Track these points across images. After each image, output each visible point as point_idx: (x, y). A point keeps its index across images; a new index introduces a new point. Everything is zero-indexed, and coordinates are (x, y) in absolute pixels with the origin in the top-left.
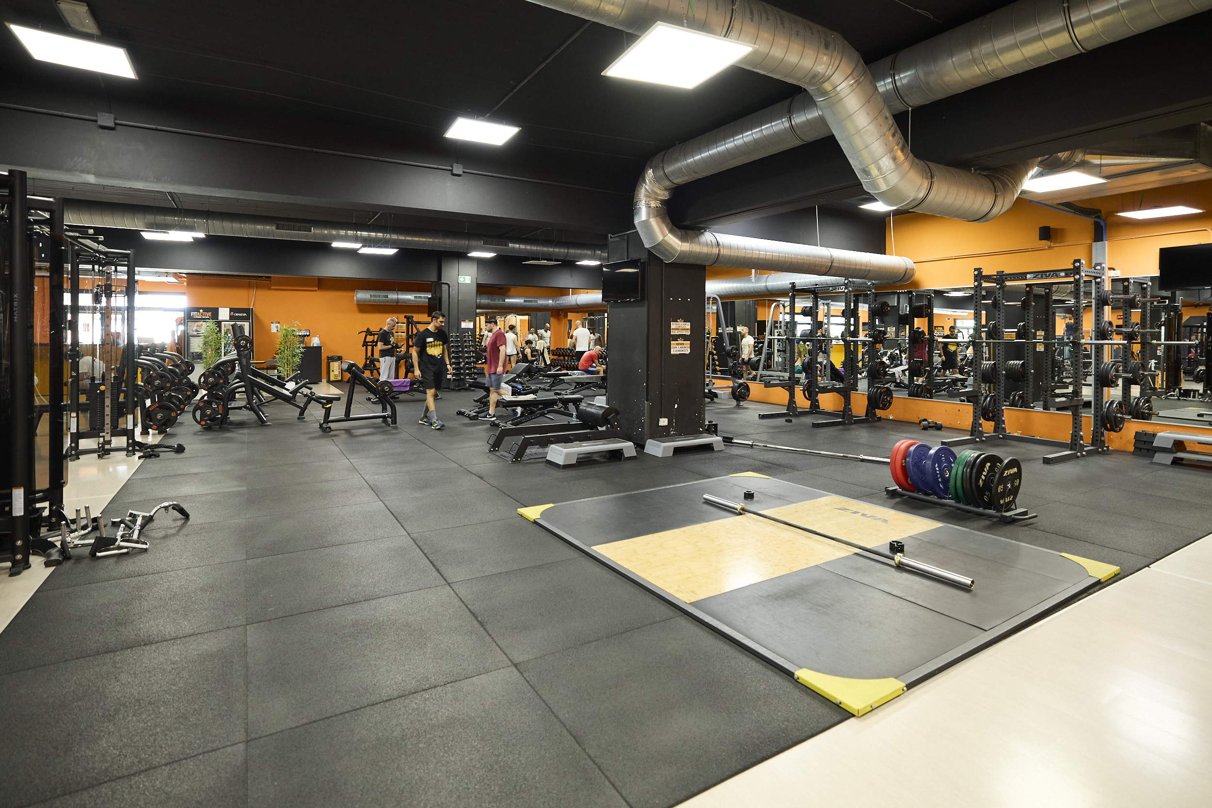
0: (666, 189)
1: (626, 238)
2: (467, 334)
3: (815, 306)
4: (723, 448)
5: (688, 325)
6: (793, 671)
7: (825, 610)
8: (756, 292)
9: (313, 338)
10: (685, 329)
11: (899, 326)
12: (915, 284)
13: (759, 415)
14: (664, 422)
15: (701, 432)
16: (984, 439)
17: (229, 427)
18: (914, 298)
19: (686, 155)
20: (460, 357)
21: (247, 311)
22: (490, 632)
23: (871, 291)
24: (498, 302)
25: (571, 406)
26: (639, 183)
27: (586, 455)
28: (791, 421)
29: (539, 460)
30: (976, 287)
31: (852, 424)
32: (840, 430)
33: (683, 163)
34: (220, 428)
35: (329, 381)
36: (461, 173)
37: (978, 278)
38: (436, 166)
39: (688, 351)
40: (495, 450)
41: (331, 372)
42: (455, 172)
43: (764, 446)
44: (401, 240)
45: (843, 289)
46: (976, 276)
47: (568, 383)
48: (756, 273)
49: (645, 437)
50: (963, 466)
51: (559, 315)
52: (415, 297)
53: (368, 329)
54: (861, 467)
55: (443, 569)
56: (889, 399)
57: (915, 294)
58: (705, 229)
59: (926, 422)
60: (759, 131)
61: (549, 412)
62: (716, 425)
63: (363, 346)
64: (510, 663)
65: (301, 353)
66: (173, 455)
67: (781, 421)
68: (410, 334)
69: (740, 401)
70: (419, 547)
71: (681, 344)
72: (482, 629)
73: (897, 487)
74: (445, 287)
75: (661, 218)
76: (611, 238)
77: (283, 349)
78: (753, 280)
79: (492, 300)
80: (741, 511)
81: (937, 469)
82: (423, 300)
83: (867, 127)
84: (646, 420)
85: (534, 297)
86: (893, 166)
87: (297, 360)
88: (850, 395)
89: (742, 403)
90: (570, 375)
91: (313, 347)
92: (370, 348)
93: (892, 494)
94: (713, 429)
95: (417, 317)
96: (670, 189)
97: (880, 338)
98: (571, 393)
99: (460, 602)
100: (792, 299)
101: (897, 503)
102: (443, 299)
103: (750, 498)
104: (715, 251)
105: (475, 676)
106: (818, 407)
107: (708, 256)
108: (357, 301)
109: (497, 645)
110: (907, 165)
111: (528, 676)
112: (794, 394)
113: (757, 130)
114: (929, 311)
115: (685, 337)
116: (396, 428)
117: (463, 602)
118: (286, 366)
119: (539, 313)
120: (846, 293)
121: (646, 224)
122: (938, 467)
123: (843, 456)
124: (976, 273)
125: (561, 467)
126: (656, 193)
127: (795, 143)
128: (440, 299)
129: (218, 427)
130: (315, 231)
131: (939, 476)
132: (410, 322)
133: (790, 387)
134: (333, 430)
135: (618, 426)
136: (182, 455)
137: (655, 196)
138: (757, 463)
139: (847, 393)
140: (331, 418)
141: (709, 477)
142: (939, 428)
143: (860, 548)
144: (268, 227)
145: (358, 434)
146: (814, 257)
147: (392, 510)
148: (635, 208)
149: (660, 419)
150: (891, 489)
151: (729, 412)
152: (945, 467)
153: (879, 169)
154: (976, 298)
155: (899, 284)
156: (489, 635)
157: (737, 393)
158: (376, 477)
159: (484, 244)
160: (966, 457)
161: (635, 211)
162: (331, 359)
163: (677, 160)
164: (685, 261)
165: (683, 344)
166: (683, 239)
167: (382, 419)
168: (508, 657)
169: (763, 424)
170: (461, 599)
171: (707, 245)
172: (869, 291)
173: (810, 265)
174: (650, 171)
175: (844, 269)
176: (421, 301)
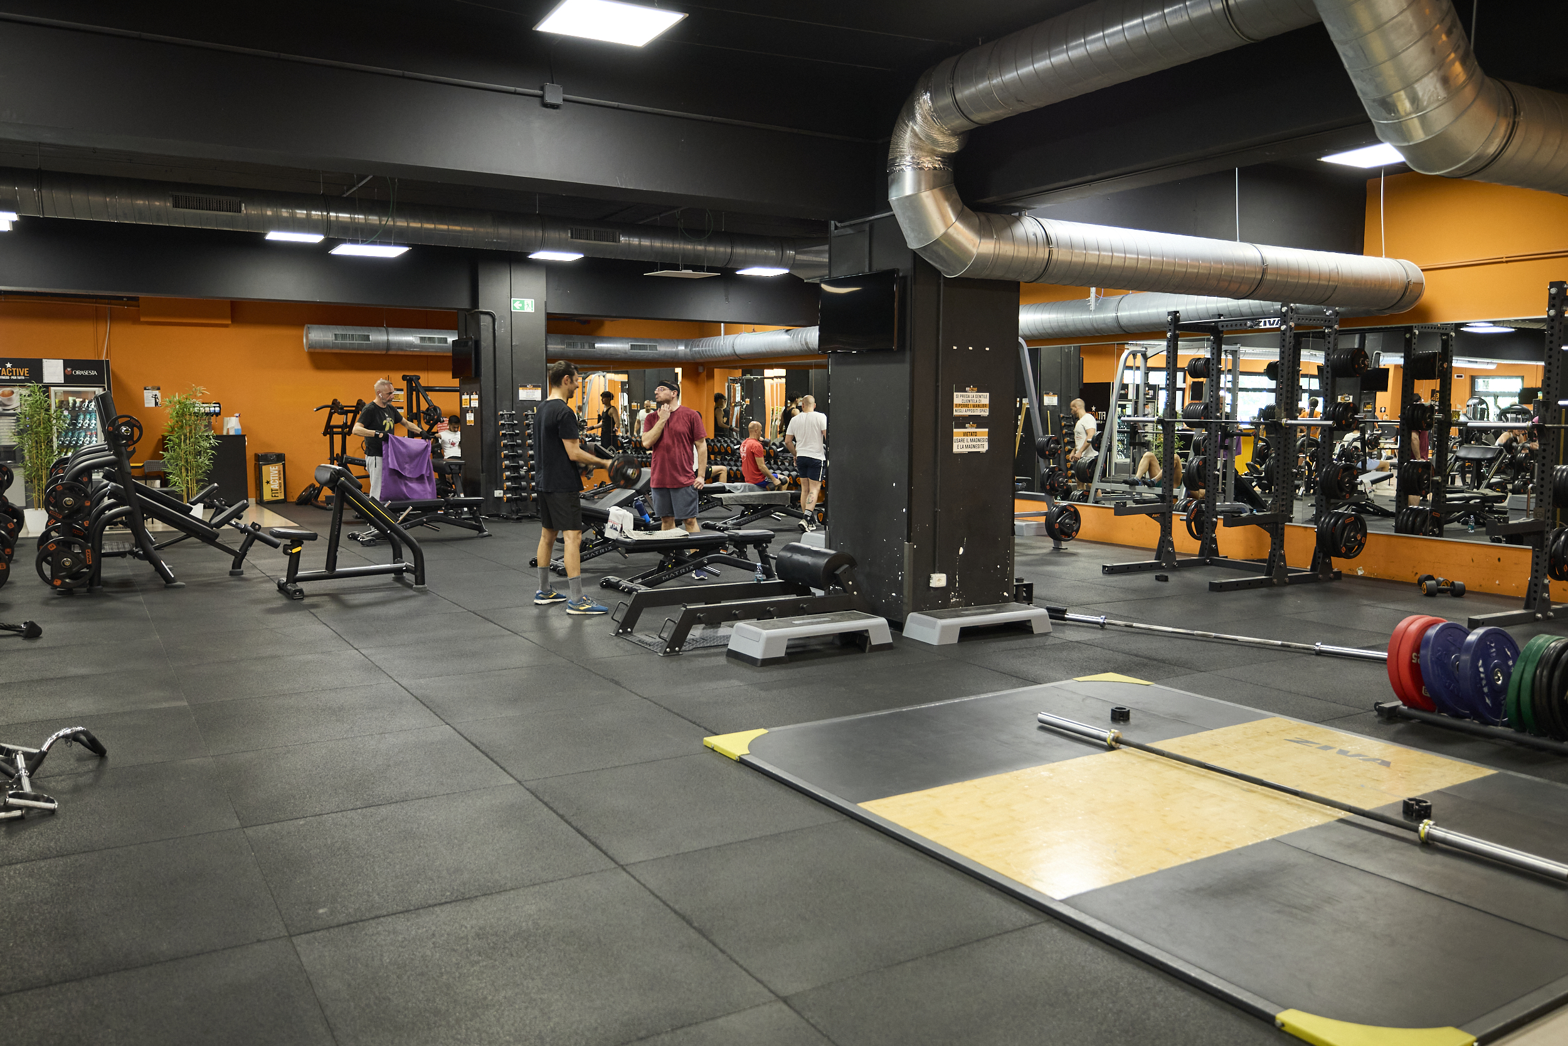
0: (954, 133)
1: (867, 229)
2: (530, 412)
3: (1215, 357)
4: (1050, 628)
5: (985, 399)
6: (1272, 1013)
7: (1305, 914)
8: (1097, 330)
9: (226, 419)
10: (979, 406)
11: (1361, 394)
12: (1423, 313)
13: (1104, 567)
14: (939, 580)
15: (1006, 600)
16: (1551, 614)
17: (105, 589)
18: (1414, 341)
19: (1001, 65)
20: (520, 456)
21: (98, 365)
22: (721, 946)
23: (1331, 327)
24: (580, 348)
25: (751, 551)
26: (900, 120)
27: (801, 642)
28: (1166, 579)
29: (712, 650)
30: (1551, 319)
31: (1286, 584)
32: (1263, 596)
33: (994, 81)
34: (89, 591)
35: (261, 502)
36: (560, 101)
37: (1557, 302)
38: (512, 89)
39: (984, 447)
40: (625, 632)
41: (265, 484)
42: (549, 99)
43: (1126, 626)
44: (414, 228)
45: (1273, 323)
46: (1552, 298)
47: (726, 507)
48: (1097, 292)
49: (905, 608)
50: (1535, 664)
51: (698, 374)
52: (422, 339)
53: (335, 402)
54: (1318, 666)
55: (603, 842)
56: (1359, 537)
57: (1417, 332)
58: (1020, 210)
59: (1434, 582)
60: (1158, 18)
61: (711, 561)
62: (1030, 587)
63: (325, 434)
64: (773, 997)
65: (212, 448)
66: (20, 643)
67: (1146, 580)
68: (415, 410)
69: (1061, 540)
70: (546, 804)
71: (972, 434)
72: (705, 941)
73: (1399, 703)
74: (485, 321)
75: (942, 190)
76: (836, 228)
77: (177, 441)
78: (1092, 308)
79: (569, 345)
80: (1113, 743)
81: (1481, 670)
82: (436, 344)
83: (1399, 18)
84: (906, 577)
85: (650, 340)
86: (1442, 94)
87: (205, 461)
88: (1283, 529)
89: (1064, 545)
90: (729, 492)
91: (228, 436)
92: (338, 439)
93: (1389, 716)
94: (1025, 594)
95: (427, 379)
96: (962, 133)
97: (1347, 420)
98: (734, 524)
99: (652, 898)
100: (1171, 344)
101: (1399, 732)
102: (483, 344)
103: (1123, 721)
104: (1043, 254)
105: (720, 1017)
106: (1216, 552)
107: (1026, 265)
108: (310, 346)
109: (741, 966)
110: (1469, 92)
111: (812, 1018)
112: (1171, 528)
113: (1155, 15)
114: (1445, 365)
115: (978, 421)
116: (424, 592)
117: (657, 897)
118: (184, 474)
119: (648, 371)
120: (1284, 333)
121: (912, 202)
122: (1483, 665)
123: (1282, 645)
124: (1553, 291)
125: (759, 664)
126: (934, 142)
127: (1229, 41)
128: (477, 343)
129: (85, 589)
130: (249, 211)
131: (1484, 682)
132: (413, 386)
133: (1163, 514)
134: (307, 596)
135: (854, 588)
136: (38, 643)
137: (930, 147)
138: (1120, 657)
139: (1277, 527)
140: (300, 573)
141: (1035, 682)
142: (1457, 592)
143: (1350, 809)
144: (157, 204)
145: (356, 602)
146: (1230, 262)
147: (474, 742)
148: (893, 172)
149: (932, 575)
150: (1387, 705)
151: (1043, 561)
152: (1496, 666)
153: (1414, 100)
154: (1551, 342)
155: (1388, 313)
156: (723, 951)
157: (1057, 526)
158: (422, 681)
159: (572, 237)
160: (1540, 647)
161: (890, 178)
162: (264, 459)
163: (983, 75)
164: (984, 274)
165: (975, 434)
166: (983, 231)
167: (393, 575)
168: (765, 986)
169: (1113, 584)
170: (653, 893)
171: (1028, 242)
172: (1328, 327)
173: (1208, 277)
174: (927, 97)
175: (1286, 285)
176: (432, 347)
